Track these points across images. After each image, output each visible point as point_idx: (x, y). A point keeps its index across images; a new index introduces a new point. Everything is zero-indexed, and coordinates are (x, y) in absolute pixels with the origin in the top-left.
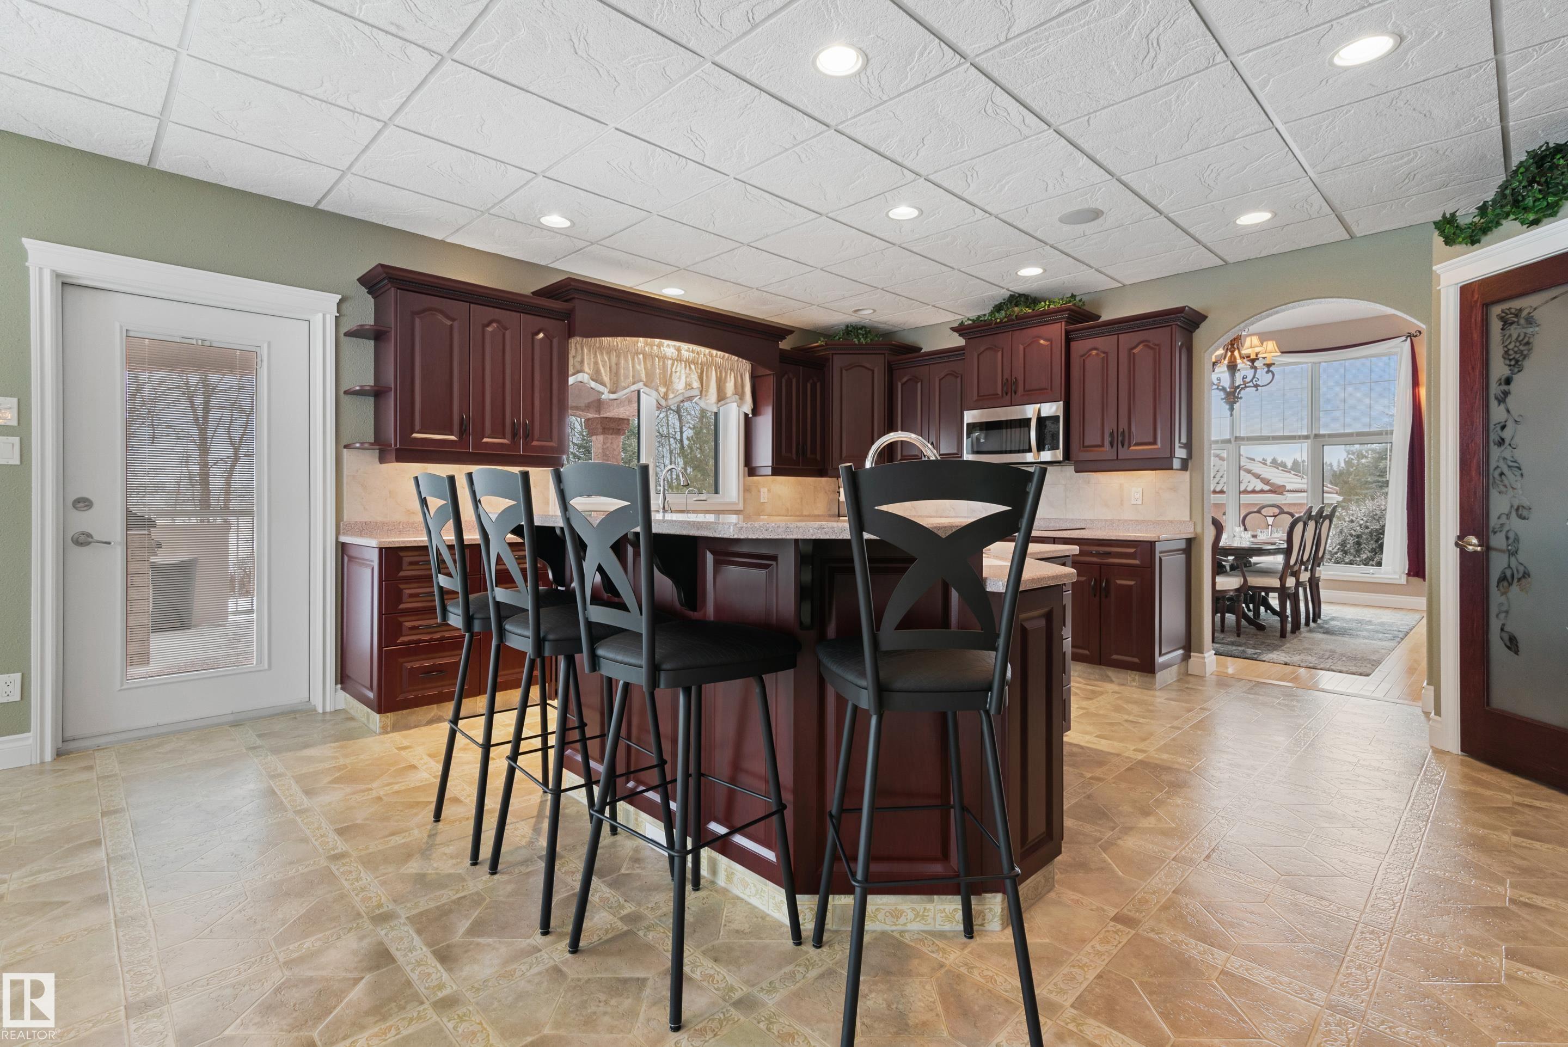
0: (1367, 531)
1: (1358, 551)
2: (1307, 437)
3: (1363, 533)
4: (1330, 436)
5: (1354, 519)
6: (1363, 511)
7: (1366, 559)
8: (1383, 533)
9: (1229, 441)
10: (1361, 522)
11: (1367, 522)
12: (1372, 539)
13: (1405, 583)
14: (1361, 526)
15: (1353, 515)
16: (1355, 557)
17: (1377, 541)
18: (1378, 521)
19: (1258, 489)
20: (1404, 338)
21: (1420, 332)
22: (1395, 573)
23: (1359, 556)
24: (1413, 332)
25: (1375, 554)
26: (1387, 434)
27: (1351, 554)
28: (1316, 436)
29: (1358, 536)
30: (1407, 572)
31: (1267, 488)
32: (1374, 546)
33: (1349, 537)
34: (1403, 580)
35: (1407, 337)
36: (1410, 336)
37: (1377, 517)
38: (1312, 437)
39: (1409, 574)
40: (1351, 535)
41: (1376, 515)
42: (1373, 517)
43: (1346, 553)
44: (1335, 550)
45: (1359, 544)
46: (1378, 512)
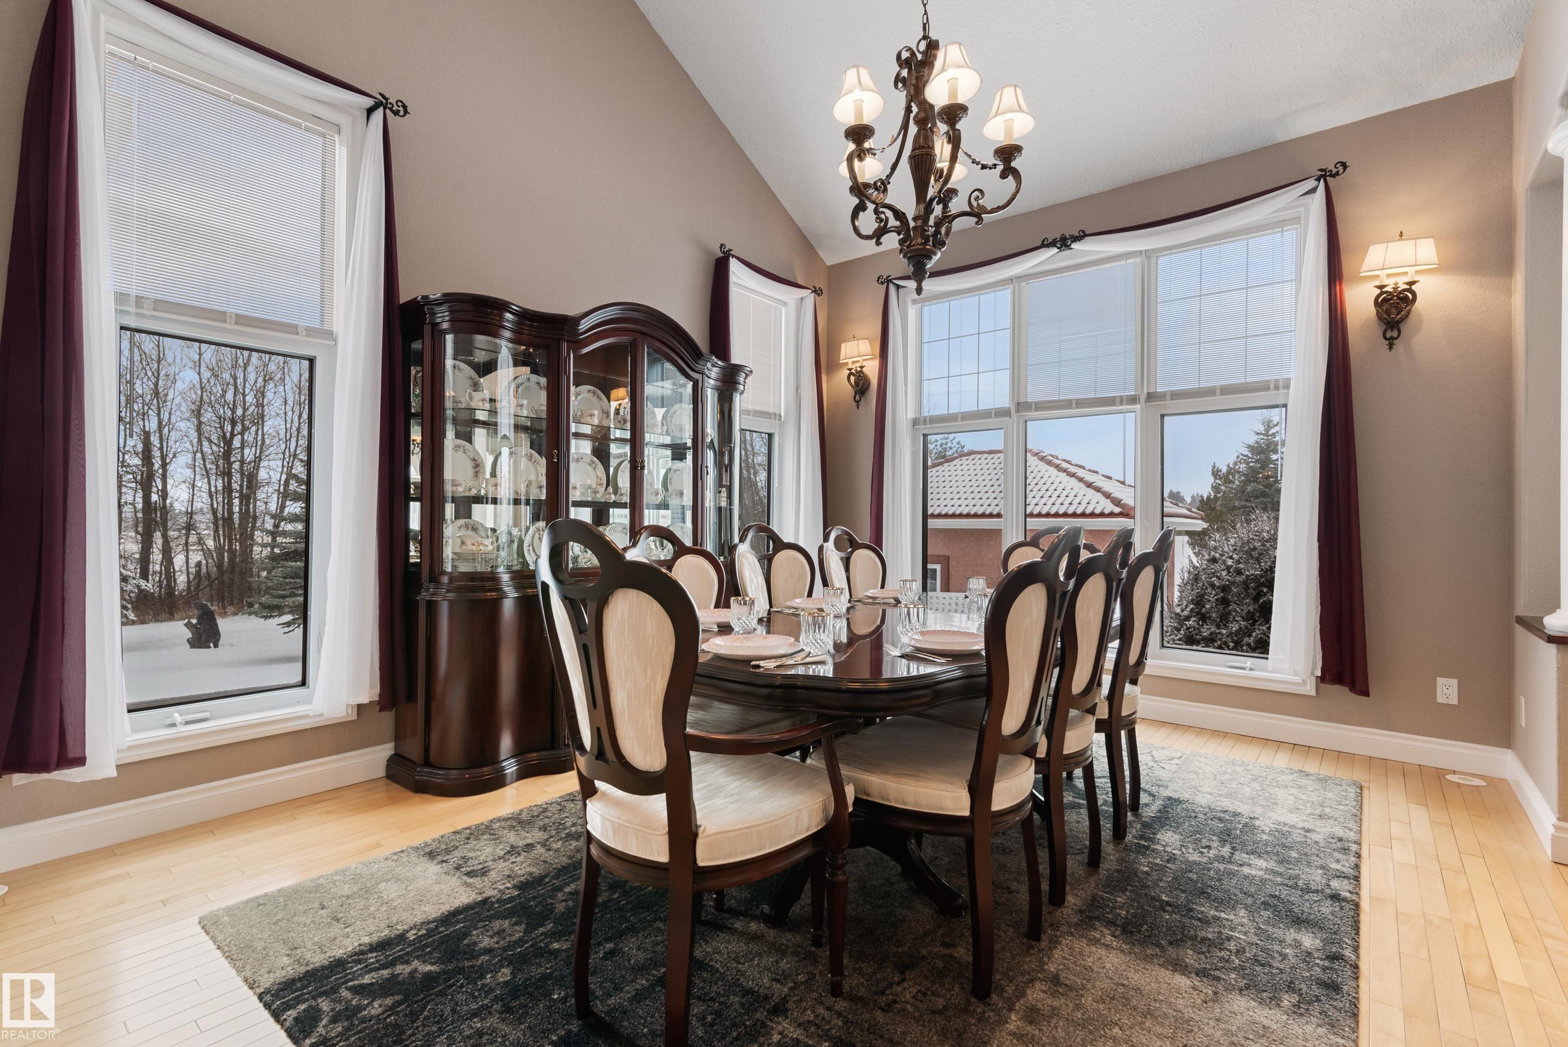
0: (1238, 579)
1: (1224, 619)
2: (1133, 400)
3: (1233, 583)
4: (1175, 395)
5: (1217, 556)
6: (1232, 541)
7: (1238, 632)
8: (1270, 584)
9: (1005, 413)
10: (1230, 562)
11: (1238, 562)
12: (1247, 596)
13: (1313, 693)
14: (1228, 568)
15: (1215, 548)
16: (1218, 627)
17: (1256, 599)
18: (1258, 560)
19: (1107, 511)
20: (1311, 183)
21: (1344, 165)
22: (1296, 674)
23: (1226, 627)
24: (1331, 167)
25: (1253, 624)
26: (1277, 388)
27: (1213, 621)
28: (1151, 397)
29: (1225, 589)
30: (1319, 673)
31: (1117, 510)
32: (1251, 608)
33: (1209, 590)
34: (1310, 689)
35: (1318, 180)
36: (1324, 176)
37: (1255, 554)
38: (1143, 399)
39: (1322, 679)
40: (1213, 586)
41: (1255, 549)
42: (1249, 553)
43: (1203, 618)
44: (1186, 613)
45: (1224, 602)
46: (1258, 545)
